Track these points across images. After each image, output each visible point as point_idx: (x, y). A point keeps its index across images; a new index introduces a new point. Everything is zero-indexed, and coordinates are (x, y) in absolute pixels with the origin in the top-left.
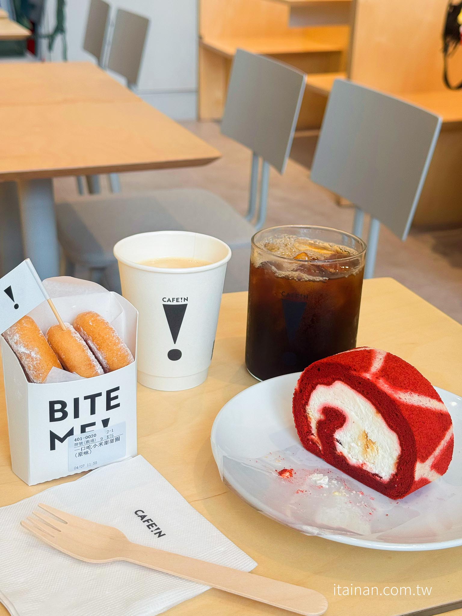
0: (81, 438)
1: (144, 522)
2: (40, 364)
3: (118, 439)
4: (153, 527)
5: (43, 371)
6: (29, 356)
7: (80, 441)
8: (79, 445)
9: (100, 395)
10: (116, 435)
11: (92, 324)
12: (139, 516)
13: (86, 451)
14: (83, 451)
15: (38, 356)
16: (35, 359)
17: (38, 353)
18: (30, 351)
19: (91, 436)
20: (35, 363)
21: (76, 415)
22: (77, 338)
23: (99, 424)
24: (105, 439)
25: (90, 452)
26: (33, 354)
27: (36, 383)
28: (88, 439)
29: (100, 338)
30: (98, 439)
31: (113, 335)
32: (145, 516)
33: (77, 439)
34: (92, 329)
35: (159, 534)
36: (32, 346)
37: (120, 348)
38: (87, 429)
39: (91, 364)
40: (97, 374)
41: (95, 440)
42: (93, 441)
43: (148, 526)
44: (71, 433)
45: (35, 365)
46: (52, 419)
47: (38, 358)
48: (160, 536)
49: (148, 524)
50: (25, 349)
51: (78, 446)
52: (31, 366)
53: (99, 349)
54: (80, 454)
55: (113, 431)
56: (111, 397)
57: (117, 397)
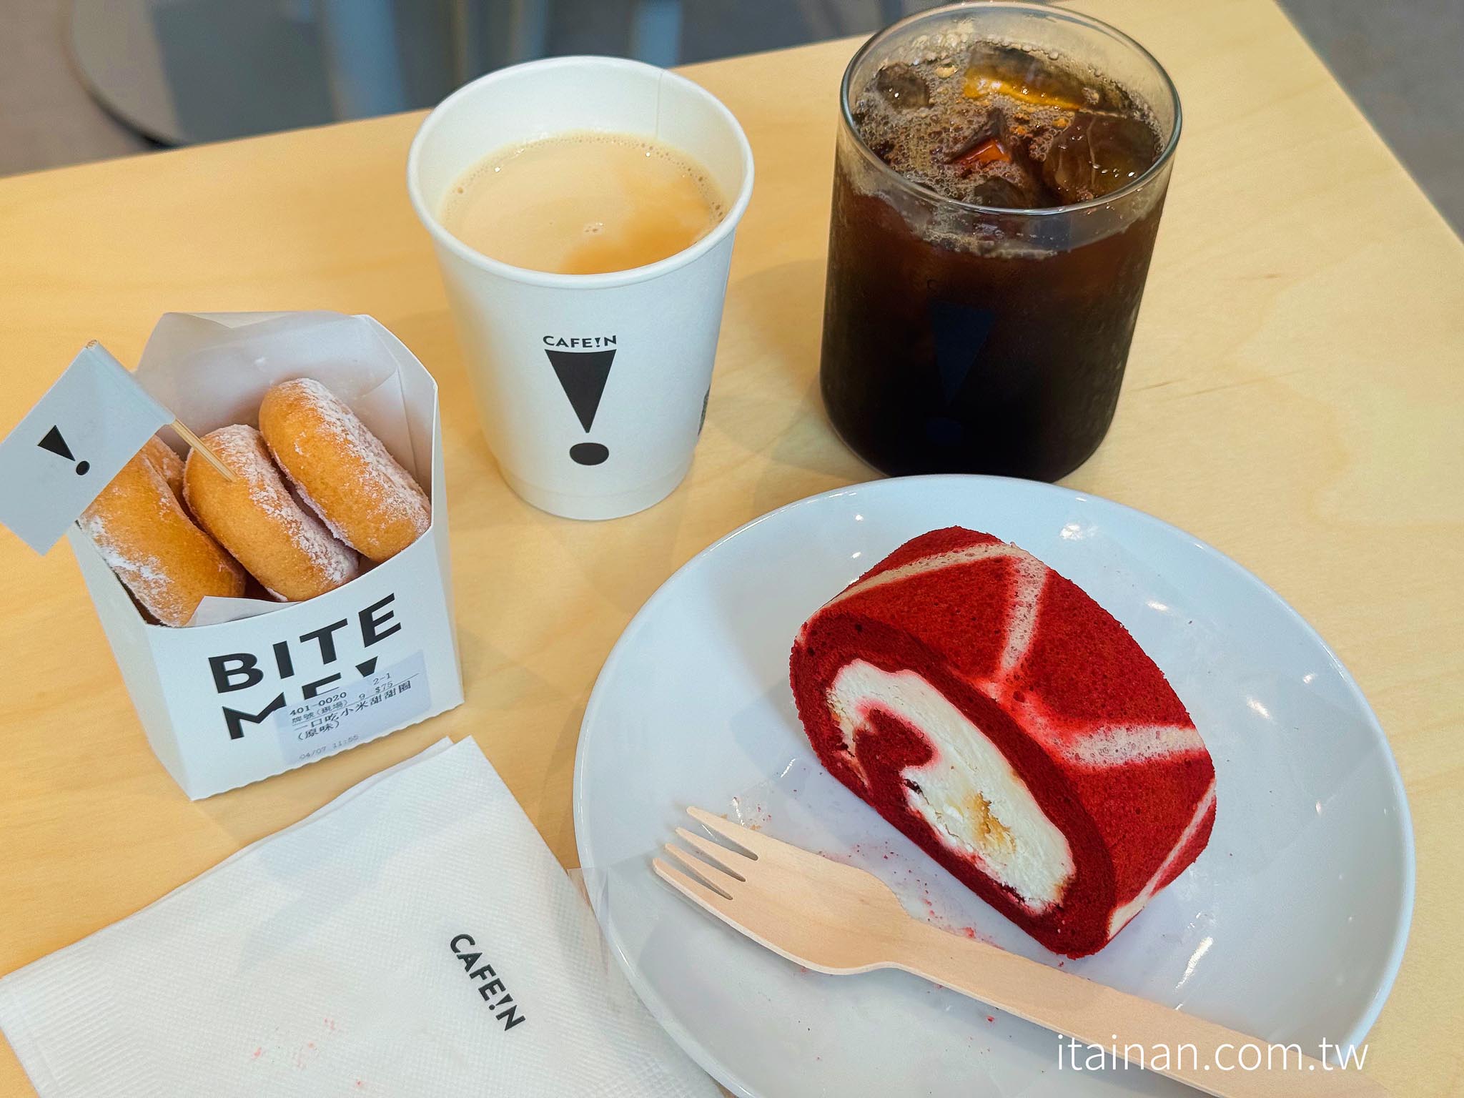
0: (307, 707)
1: (473, 976)
3: (404, 687)
4: (494, 992)
5: (180, 608)
6: (138, 577)
7: (305, 712)
8: (304, 720)
9: (344, 623)
10: (397, 681)
11: (301, 453)
12: (460, 957)
13: (324, 724)
14: (318, 728)
15: (161, 576)
16: (155, 582)
17: (160, 569)
18: (137, 564)
19: (333, 699)
20: (154, 592)
22: (265, 506)
23: (351, 677)
24: (371, 694)
25: (334, 724)
26: (147, 573)
27: (165, 625)
28: (326, 705)
29: (326, 493)
30: (353, 700)
31: (361, 480)
32: (475, 957)
33: (296, 711)
34: (302, 467)
35: (507, 1016)
36: (141, 554)
37: (385, 513)
38: (319, 690)
39: (311, 568)
40: (332, 586)
41: (344, 703)
42: (339, 705)
43: (482, 991)
44: (279, 702)
45: (157, 597)
48: (510, 1025)
49: (483, 983)
50: (122, 559)
51: (302, 721)
53: (329, 516)
54: (310, 734)
55: (389, 677)
56: (374, 620)
57: (390, 615)
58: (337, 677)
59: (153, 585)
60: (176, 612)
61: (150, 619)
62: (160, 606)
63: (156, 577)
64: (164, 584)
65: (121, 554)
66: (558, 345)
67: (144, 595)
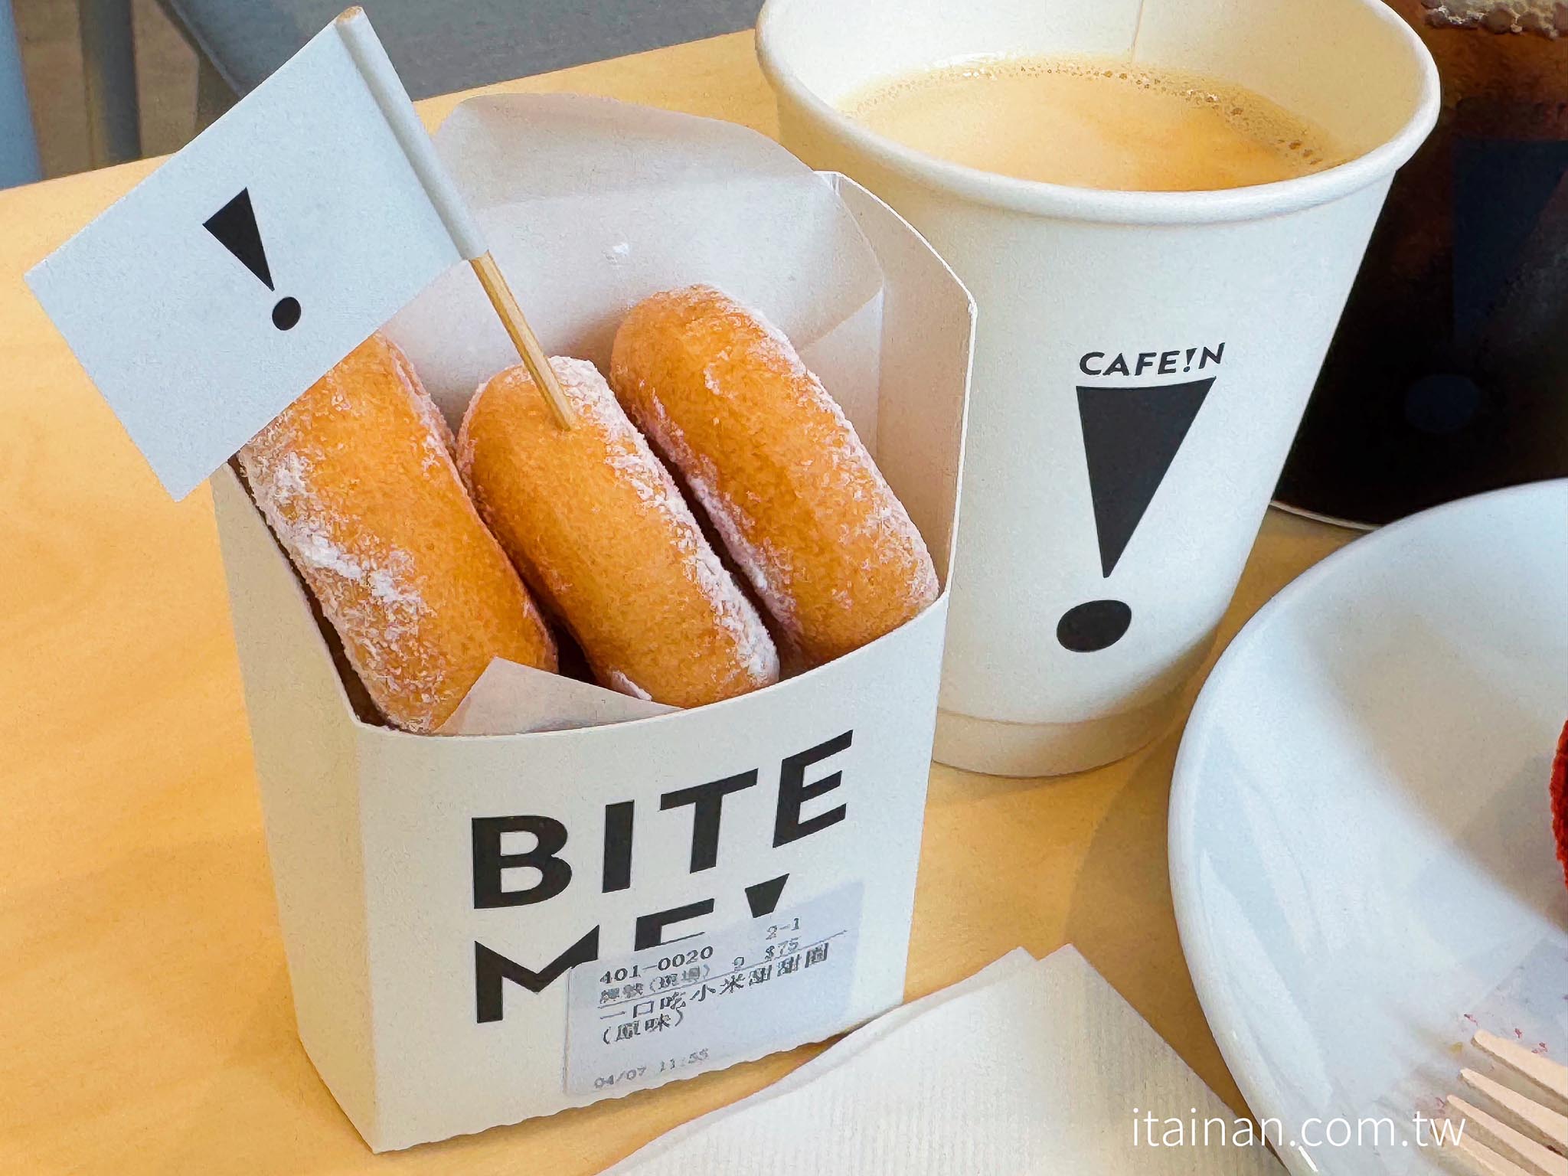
0: (635, 968)
2: (419, 640)
3: (818, 955)
5: (440, 679)
6: (360, 592)
7: (630, 981)
8: (622, 997)
9: (748, 779)
10: (807, 940)
11: (716, 391)
13: (657, 1013)
14: (642, 1019)
15: (412, 597)
16: (397, 612)
17: (411, 579)
18: (365, 564)
19: (687, 959)
20: (392, 634)
21: (617, 874)
22: (636, 483)
23: (734, 907)
24: (756, 959)
25: (674, 1015)
26: (383, 587)
27: (397, 727)
28: (672, 970)
29: (762, 477)
30: (720, 967)
31: (835, 458)
33: (612, 975)
34: (716, 421)
36: (377, 539)
37: (875, 537)
38: (668, 932)
39: (713, 633)
40: (744, 685)
41: (703, 971)
42: (695, 973)
44: (586, 949)
45: (394, 647)
46: (488, 894)
47: (411, 610)
50: (335, 552)
51: (618, 1000)
52: (373, 650)
53: (755, 536)
54: (626, 1032)
55: (797, 927)
56: (804, 785)
57: (833, 781)
58: (705, 907)
59: (391, 618)
60: (428, 691)
61: (369, 712)
62: (398, 672)
63: (400, 598)
64: (415, 618)
65: (333, 540)
66: (1108, 372)
67: (367, 642)
